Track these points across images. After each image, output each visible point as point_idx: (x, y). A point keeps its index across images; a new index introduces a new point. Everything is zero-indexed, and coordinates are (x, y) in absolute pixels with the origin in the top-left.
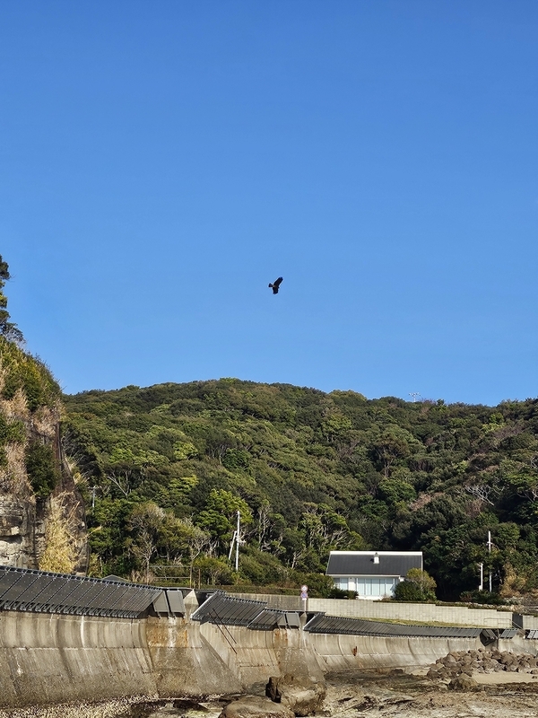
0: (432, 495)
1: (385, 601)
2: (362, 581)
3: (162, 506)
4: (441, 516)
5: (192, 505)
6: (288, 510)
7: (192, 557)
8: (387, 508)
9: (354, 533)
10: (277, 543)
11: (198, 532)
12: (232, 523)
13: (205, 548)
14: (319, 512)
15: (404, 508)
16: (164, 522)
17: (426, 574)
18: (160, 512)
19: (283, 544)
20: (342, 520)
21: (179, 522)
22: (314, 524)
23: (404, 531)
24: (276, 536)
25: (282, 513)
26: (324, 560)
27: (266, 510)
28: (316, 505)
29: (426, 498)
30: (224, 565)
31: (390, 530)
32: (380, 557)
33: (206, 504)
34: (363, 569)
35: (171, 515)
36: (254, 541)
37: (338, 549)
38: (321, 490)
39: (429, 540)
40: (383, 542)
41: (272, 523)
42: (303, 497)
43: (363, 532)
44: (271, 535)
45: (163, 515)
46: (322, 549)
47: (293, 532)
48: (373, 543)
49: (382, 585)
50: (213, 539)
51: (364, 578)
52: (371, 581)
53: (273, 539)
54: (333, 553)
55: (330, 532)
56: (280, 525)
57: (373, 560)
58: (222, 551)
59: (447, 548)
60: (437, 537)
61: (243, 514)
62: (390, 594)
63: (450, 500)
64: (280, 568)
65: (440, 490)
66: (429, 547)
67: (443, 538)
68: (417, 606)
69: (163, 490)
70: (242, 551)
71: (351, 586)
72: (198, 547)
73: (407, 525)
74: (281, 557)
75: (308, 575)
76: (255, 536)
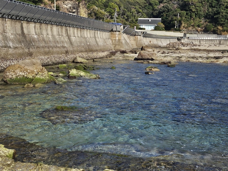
0: (164, 4)
1: (152, 30)
2: (146, 26)
3: (97, 7)
4: (166, 9)
5: (104, 6)
6: (128, 8)
7: (105, 19)
8: (152, 7)
9: (144, 14)
10: (125, 16)
11: (106, 13)
12: (114, 11)
13: (108, 17)
14: (135, 8)
15: (156, 7)
16: (98, 11)
17: (162, 24)
18: (96, 8)
19: (126, 16)
20: (141, 10)
21: (101, 11)
22: (134, 11)
23: (156, 13)
24: (124, 14)
25: (126, 9)
26: (137, 20)
27: (122, 8)
28: (134, 7)
29: (162, 5)
30: (112, 21)
31: (153, 13)
32: (151, 20)
33: (108, 6)
34: (147, 23)
35: (99, 9)
36: (119, 15)
37: (140, 18)
38: (135, 3)
39: (163, 15)
40: (151, 16)
41: (123, 11)
42: (131, 5)
43: (146, 14)
44: (123, 14)
45: (97, 9)
46: (136, 18)
47: (129, 13)
48: (148, 16)
49: (151, 27)
50: (109, 15)
51: (147, 25)
52: (149, 26)
53: (124, 15)
54: (139, 19)
55: (138, 14)
56: (126, 12)
57: (149, 20)
58: (112, 18)
59: (168, 17)
60: (165, 15)
61: (117, 9)
62: (153, 29)
63: (168, 5)
64: (126, 22)
65: (166, 3)
66: (163, 17)
67: (166, 15)
68: (161, 32)
69: (97, 2)
70: (117, 18)
71: (143, 27)
72: (106, 17)
73: (157, 12)
74: (126, 20)
75: (133, 24)
76: (119, 14)
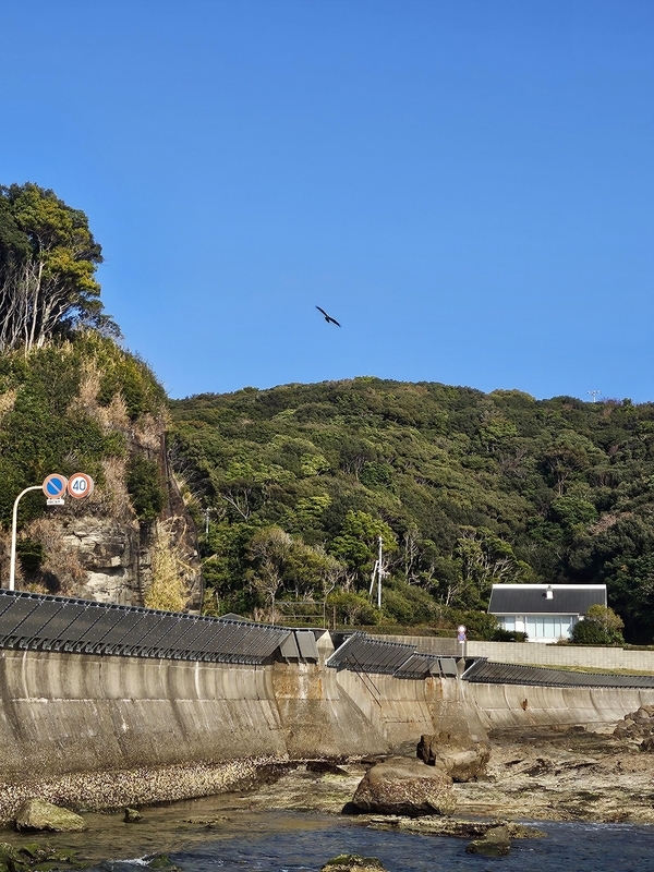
0: (617, 516)
1: (561, 644)
2: (532, 620)
3: (288, 532)
4: (629, 541)
5: (325, 530)
6: (440, 535)
7: (326, 592)
8: (561, 531)
9: (522, 563)
10: (428, 575)
11: (332, 562)
12: (373, 551)
13: (341, 581)
14: (478, 537)
15: (582, 531)
16: (291, 550)
17: (611, 611)
18: (286, 538)
19: (434, 576)
20: (506, 546)
21: (309, 551)
22: (473, 552)
23: (584, 560)
24: (426, 567)
25: (433, 539)
26: (486, 594)
27: (414, 535)
28: (474, 529)
29: (609, 520)
30: (364, 601)
31: (566, 558)
32: (554, 592)
33: (341, 528)
34: (533, 606)
35: (300, 542)
36: (400, 572)
37: (502, 582)
38: (480, 511)
39: (614, 570)
40: (558, 574)
41: (421, 551)
42: (458, 519)
43: (533, 561)
44: (420, 565)
45: (290, 542)
46: (483, 581)
47: (447, 562)
48: (546, 574)
49: (557, 625)
50: (350, 570)
51: (534, 617)
52: (543, 620)
53: (422, 570)
54: (496, 586)
55: (492, 562)
56: (430, 553)
57: (545, 595)
58: (361, 584)
59: (637, 579)
60: (624, 567)
61: (386, 540)
62: (567, 635)
63: (639, 521)
64: (432, 605)
65: (627, 509)
66: (614, 579)
67: (632, 567)
68: (601, 650)
69: (289, 512)
70: (386, 584)
71: (518, 626)
72: (332, 579)
73: (587, 552)
74: (433, 592)
75: (466, 613)
76: (400, 566)
